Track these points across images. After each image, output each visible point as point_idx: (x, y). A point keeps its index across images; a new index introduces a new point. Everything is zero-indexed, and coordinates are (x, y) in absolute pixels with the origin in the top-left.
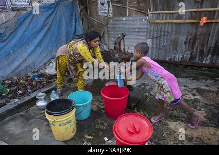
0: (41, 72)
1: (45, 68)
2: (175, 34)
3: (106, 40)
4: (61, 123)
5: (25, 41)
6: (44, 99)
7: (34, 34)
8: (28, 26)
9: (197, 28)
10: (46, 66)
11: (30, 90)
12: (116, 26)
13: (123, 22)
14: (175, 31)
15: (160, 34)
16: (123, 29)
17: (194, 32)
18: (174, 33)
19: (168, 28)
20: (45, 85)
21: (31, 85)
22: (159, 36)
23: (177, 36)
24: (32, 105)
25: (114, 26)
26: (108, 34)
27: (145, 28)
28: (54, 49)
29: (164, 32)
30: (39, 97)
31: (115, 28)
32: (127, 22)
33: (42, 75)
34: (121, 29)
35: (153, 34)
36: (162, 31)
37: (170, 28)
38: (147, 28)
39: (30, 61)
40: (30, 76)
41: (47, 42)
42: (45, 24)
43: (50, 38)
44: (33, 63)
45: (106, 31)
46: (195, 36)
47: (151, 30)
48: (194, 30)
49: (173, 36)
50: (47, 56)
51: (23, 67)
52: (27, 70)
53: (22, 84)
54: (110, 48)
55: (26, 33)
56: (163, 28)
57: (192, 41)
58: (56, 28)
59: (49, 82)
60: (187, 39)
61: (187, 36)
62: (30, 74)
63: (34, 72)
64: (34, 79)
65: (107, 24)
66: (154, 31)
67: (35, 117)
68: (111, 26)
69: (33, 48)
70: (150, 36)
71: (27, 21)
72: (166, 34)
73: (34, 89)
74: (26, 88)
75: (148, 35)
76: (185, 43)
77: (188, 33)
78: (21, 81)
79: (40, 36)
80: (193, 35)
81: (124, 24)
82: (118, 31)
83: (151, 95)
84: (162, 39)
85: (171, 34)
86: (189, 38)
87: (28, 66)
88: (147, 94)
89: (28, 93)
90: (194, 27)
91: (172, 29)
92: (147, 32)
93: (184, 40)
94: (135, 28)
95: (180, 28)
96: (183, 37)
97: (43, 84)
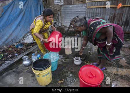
0: (22, 42)
1: (24, 40)
2: (103, 14)
3: (60, 20)
4: (43, 75)
5: (9, 22)
6: (28, 59)
7: (15, 17)
8: (11, 12)
10: (24, 38)
11: (16, 54)
12: (66, 11)
13: (70, 8)
15: (94, 15)
16: (71, 13)
17: (114, 13)
18: (102, 14)
19: (99, 11)
20: (26, 50)
21: (17, 51)
22: (93, 16)
23: (103, 15)
24: (19, 64)
26: (61, 16)
27: (84, 11)
28: (28, 27)
29: (96, 14)
30: (24, 58)
31: (65, 12)
32: (73, 8)
33: (23, 44)
34: (69, 13)
35: (89, 15)
36: (95, 13)
37: (100, 11)
38: (86, 11)
39: (14, 36)
40: (15, 45)
41: (24, 22)
42: (21, 11)
43: (25, 20)
44: (16, 36)
45: (60, 14)
46: (115, 15)
47: (88, 13)
48: (114, 11)
50: (24, 31)
51: (10, 39)
52: (12, 42)
53: (10, 51)
54: (62, 25)
55: (10, 17)
56: (95, 11)
57: (112, 18)
58: (29, 14)
59: (28, 48)
60: (110, 17)
61: (110, 16)
62: (15, 44)
63: (17, 42)
64: (18, 47)
65: (60, 9)
66: (90, 13)
67: (23, 71)
68: (63, 11)
69: (15, 27)
71: (10, 9)
72: (97, 14)
73: (19, 53)
74: (14, 53)
76: (109, 19)
77: (110, 14)
78: (10, 49)
79: (19, 19)
80: (113, 14)
81: (71, 9)
82: (67, 14)
83: (92, 52)
85: (100, 15)
86: (111, 16)
87: (13, 39)
88: (90, 52)
89: (16, 56)
91: (101, 11)
92: (86, 14)
93: (108, 18)
94: (78, 12)
95: (105, 11)
96: (107, 16)
97: (24, 50)
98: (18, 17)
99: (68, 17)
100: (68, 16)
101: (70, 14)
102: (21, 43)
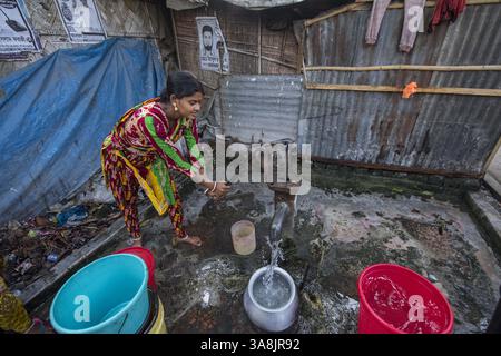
0: (83, 199)
1: (92, 190)
2: (355, 112)
3: (218, 117)
5: (32, 135)
7: (54, 116)
8: (37, 97)
9: (396, 102)
10: (94, 185)
11: (52, 257)
12: (238, 93)
13: (251, 85)
14: (355, 106)
15: (326, 112)
16: (252, 99)
17: (390, 109)
18: (351, 110)
19: (341, 101)
20: (93, 233)
21: (58, 241)
22: (323, 113)
23: (357, 115)
25: (233, 92)
26: (221, 107)
27: (295, 98)
29: (333, 108)
31: (234, 96)
32: (259, 86)
34: (248, 99)
35: (312, 111)
36: (330, 105)
37: (344, 101)
38: (300, 98)
39: (52, 178)
40: (55, 214)
41: (93, 130)
42: (82, 91)
43: (99, 122)
44: (61, 181)
45: (217, 100)
47: (307, 103)
48: (391, 105)
49: (350, 116)
51: (35, 195)
52: (45, 201)
55: (32, 116)
56: (330, 100)
57: (385, 125)
58: (112, 99)
59: (102, 223)
60: (376, 121)
61: (377, 117)
62: (56, 208)
63: (64, 202)
65: (219, 87)
66: (313, 105)
68: (228, 92)
69: (56, 149)
70: (305, 114)
71: (33, 88)
72: (337, 110)
73: (63, 251)
74: (42, 252)
75: (302, 113)
76: (373, 128)
77: (379, 111)
78: (32, 233)
79: (73, 120)
80: (389, 113)
81: (253, 88)
82: (242, 102)
83: (325, 243)
84: (328, 120)
85: (347, 112)
86: (380, 120)
87: (49, 192)
88: (316, 241)
89: (48, 265)
90: (390, 100)
91: (349, 101)
92: (300, 106)
93: (371, 123)
94: (275, 98)
95: (363, 101)
96: (369, 117)
97: (88, 232)
98: (68, 115)
99: (246, 112)
100: (244, 109)
101: (250, 102)
102: (79, 203)
